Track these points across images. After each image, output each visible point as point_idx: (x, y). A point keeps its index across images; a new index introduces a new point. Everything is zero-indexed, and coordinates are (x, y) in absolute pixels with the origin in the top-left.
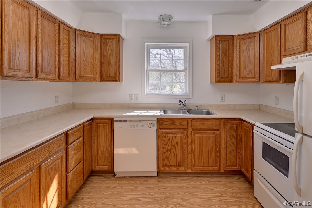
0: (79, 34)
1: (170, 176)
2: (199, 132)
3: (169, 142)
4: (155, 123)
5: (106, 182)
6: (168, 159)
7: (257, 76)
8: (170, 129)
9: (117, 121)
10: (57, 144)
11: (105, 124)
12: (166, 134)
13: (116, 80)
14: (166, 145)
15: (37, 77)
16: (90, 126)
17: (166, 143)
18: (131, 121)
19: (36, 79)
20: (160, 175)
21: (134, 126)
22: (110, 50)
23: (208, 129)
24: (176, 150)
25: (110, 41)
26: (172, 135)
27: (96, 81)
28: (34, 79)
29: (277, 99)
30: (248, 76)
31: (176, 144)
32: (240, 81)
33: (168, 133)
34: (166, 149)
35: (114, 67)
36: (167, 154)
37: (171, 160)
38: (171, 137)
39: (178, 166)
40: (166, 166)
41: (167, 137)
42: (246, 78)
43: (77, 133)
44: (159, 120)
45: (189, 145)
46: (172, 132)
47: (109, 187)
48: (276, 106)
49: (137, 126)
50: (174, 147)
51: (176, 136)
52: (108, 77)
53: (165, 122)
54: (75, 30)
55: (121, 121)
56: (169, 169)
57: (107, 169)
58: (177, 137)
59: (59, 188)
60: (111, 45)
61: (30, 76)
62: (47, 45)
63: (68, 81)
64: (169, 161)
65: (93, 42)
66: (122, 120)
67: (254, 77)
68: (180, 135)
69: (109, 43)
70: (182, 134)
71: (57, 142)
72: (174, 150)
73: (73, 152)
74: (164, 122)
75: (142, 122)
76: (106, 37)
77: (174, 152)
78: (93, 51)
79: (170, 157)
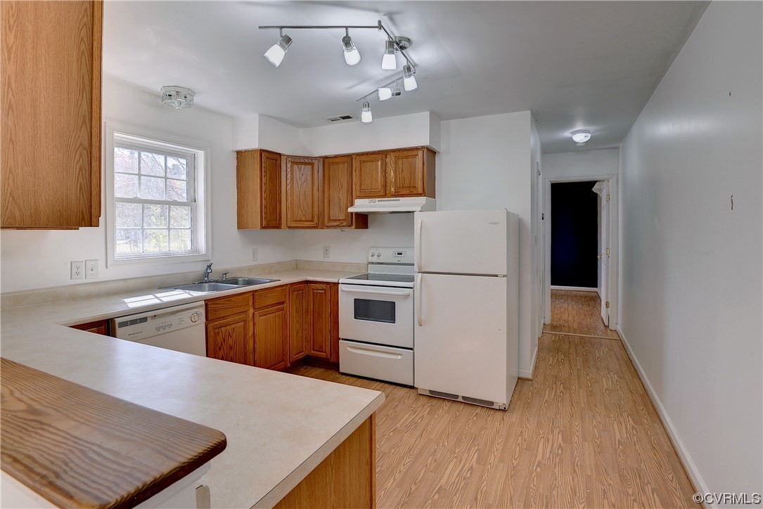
2: (264, 312)
3: (224, 342)
4: (203, 311)
7: (316, 219)
8: (223, 317)
9: (123, 324)
12: (219, 328)
14: (220, 348)
21: (164, 327)
23: (273, 305)
26: (228, 328)
29: (326, 250)
30: (303, 219)
32: (293, 225)
33: (223, 325)
38: (228, 332)
41: (220, 333)
42: (301, 221)
44: (209, 303)
46: (228, 321)
48: (326, 260)
49: (170, 326)
51: (234, 329)
55: (133, 322)
66: (137, 320)
67: (312, 221)
68: (241, 324)
70: (243, 321)
74: (214, 306)
75: (178, 314)
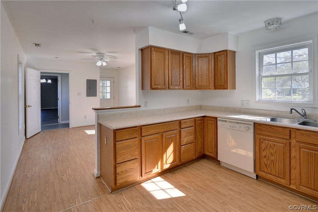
0: (198, 57)
1: (270, 184)
2: (306, 147)
3: (267, 149)
4: (252, 127)
5: (212, 165)
6: (266, 165)
9: (220, 120)
10: (172, 126)
11: (212, 122)
12: (263, 139)
13: (225, 88)
14: (264, 150)
15: (169, 88)
16: (201, 121)
17: (264, 149)
18: (230, 122)
19: (168, 89)
20: (260, 179)
21: (233, 127)
22: (220, 64)
24: (275, 160)
25: (220, 56)
26: (270, 142)
27: (210, 89)
28: (167, 89)
31: (275, 152)
33: (266, 139)
34: (264, 155)
35: (223, 78)
36: (265, 160)
37: (269, 167)
38: (270, 145)
39: (278, 177)
40: (263, 172)
41: (264, 143)
43: (188, 123)
44: (256, 125)
45: (293, 159)
46: (270, 139)
47: (211, 169)
49: (235, 127)
50: (273, 155)
51: (274, 145)
52: (219, 85)
53: (262, 128)
54: (195, 54)
56: (267, 176)
57: (214, 156)
58: (276, 146)
59: (174, 151)
60: (221, 60)
61: (164, 88)
62: (174, 69)
63: (191, 89)
64: (267, 167)
65: (207, 60)
66: (224, 120)
68: (281, 145)
69: (220, 58)
70: (283, 144)
71: (173, 125)
72: (272, 158)
73: (185, 134)
75: (240, 124)
76: (217, 54)
77: (272, 160)
78: (208, 67)
79: (269, 165)
